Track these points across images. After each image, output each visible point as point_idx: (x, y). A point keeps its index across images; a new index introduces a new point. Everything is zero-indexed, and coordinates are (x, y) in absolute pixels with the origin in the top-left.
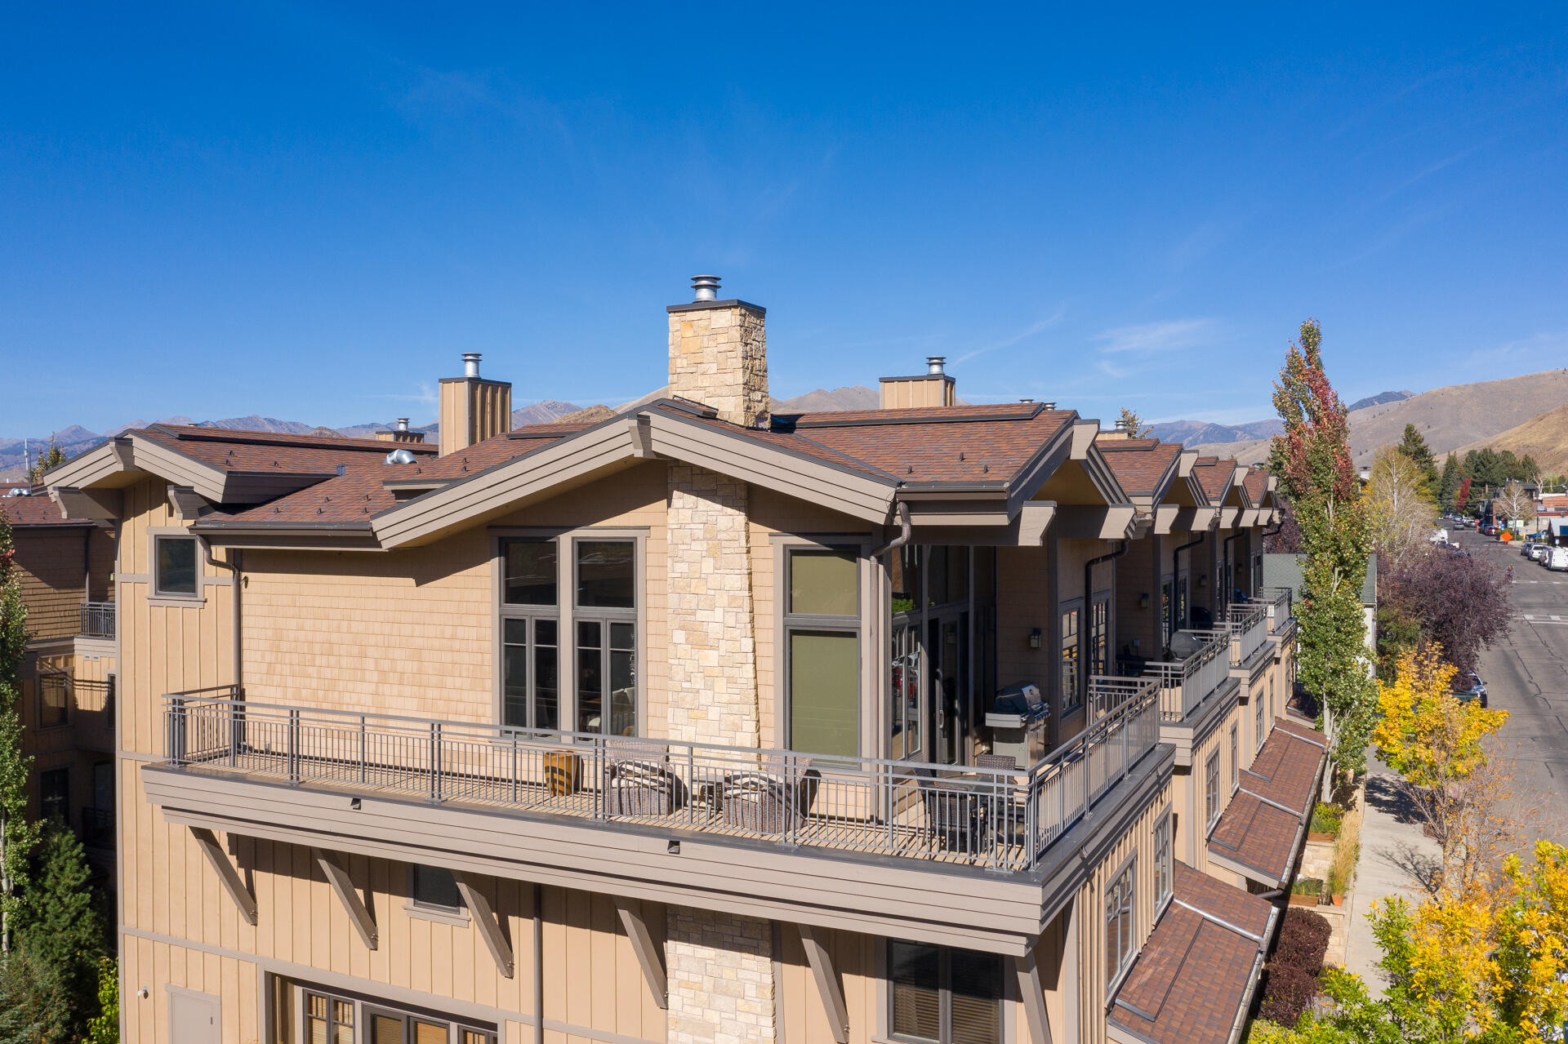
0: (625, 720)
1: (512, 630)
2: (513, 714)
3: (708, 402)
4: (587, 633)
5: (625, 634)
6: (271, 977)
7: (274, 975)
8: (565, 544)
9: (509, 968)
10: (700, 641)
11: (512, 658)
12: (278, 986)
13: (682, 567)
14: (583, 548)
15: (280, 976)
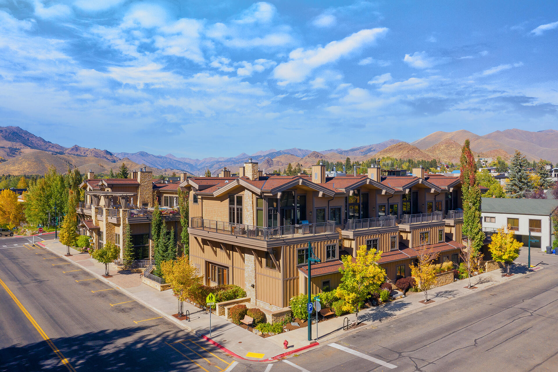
0: (241, 223)
1: (230, 209)
2: (230, 221)
3: (249, 177)
4: (238, 209)
5: (241, 210)
6: (206, 261)
7: (207, 261)
8: (235, 196)
9: (230, 259)
10: (248, 211)
11: (230, 213)
12: (207, 263)
13: (246, 200)
14: (237, 197)
15: (208, 261)
